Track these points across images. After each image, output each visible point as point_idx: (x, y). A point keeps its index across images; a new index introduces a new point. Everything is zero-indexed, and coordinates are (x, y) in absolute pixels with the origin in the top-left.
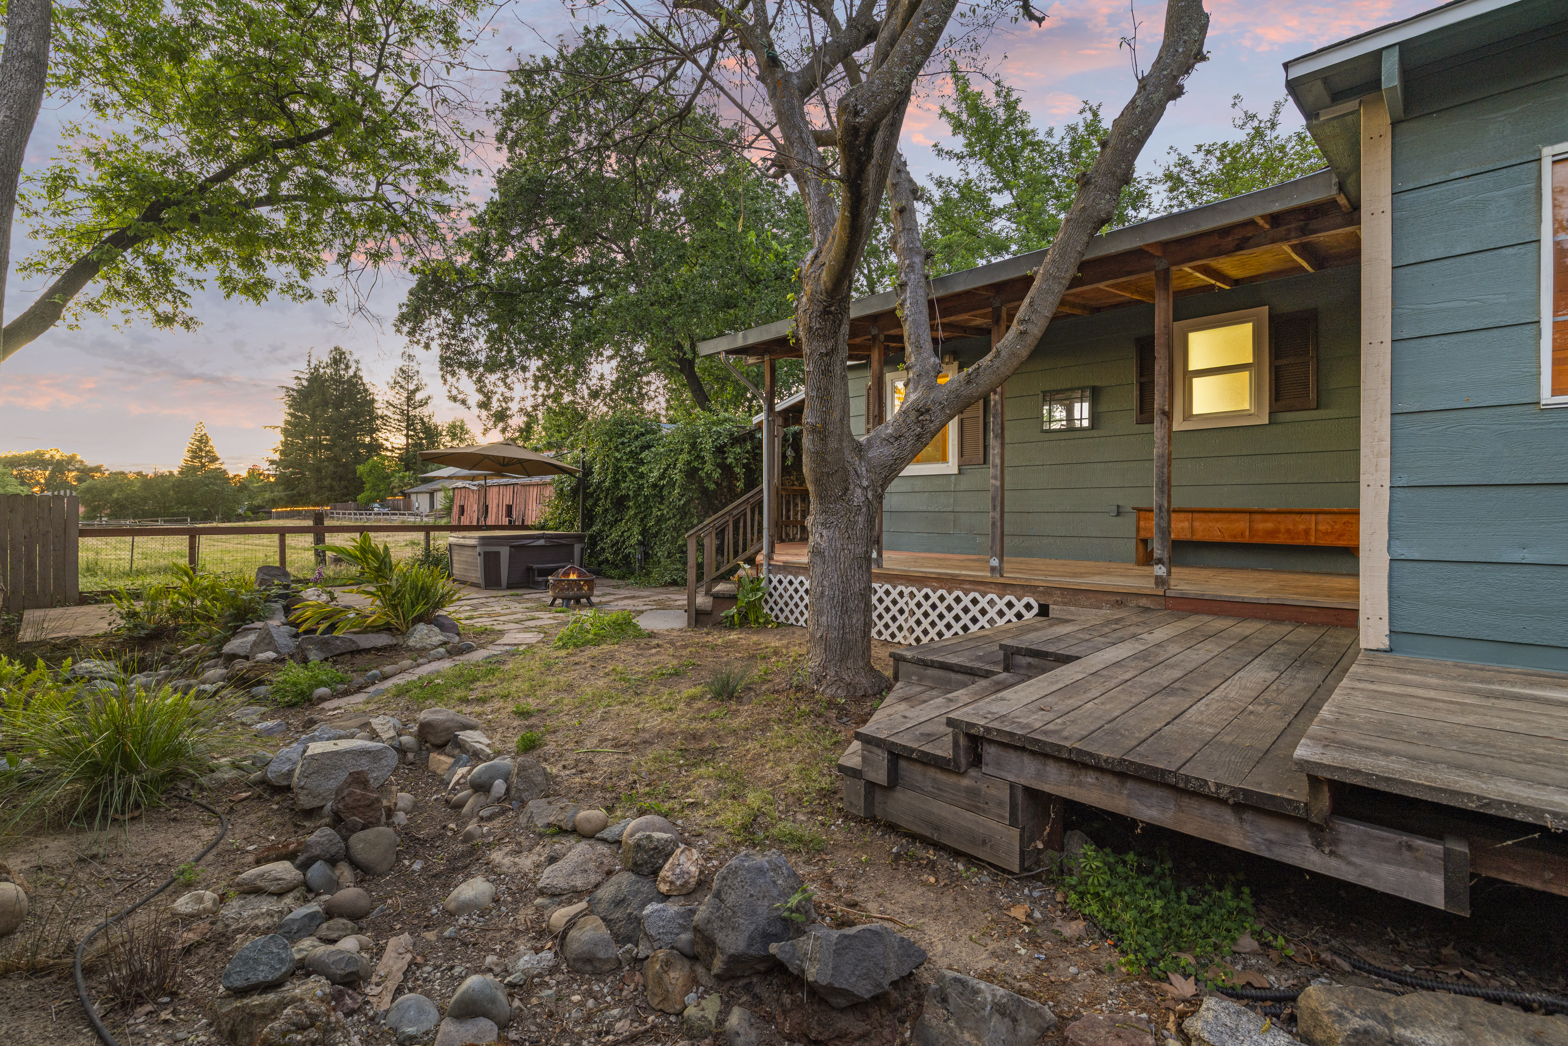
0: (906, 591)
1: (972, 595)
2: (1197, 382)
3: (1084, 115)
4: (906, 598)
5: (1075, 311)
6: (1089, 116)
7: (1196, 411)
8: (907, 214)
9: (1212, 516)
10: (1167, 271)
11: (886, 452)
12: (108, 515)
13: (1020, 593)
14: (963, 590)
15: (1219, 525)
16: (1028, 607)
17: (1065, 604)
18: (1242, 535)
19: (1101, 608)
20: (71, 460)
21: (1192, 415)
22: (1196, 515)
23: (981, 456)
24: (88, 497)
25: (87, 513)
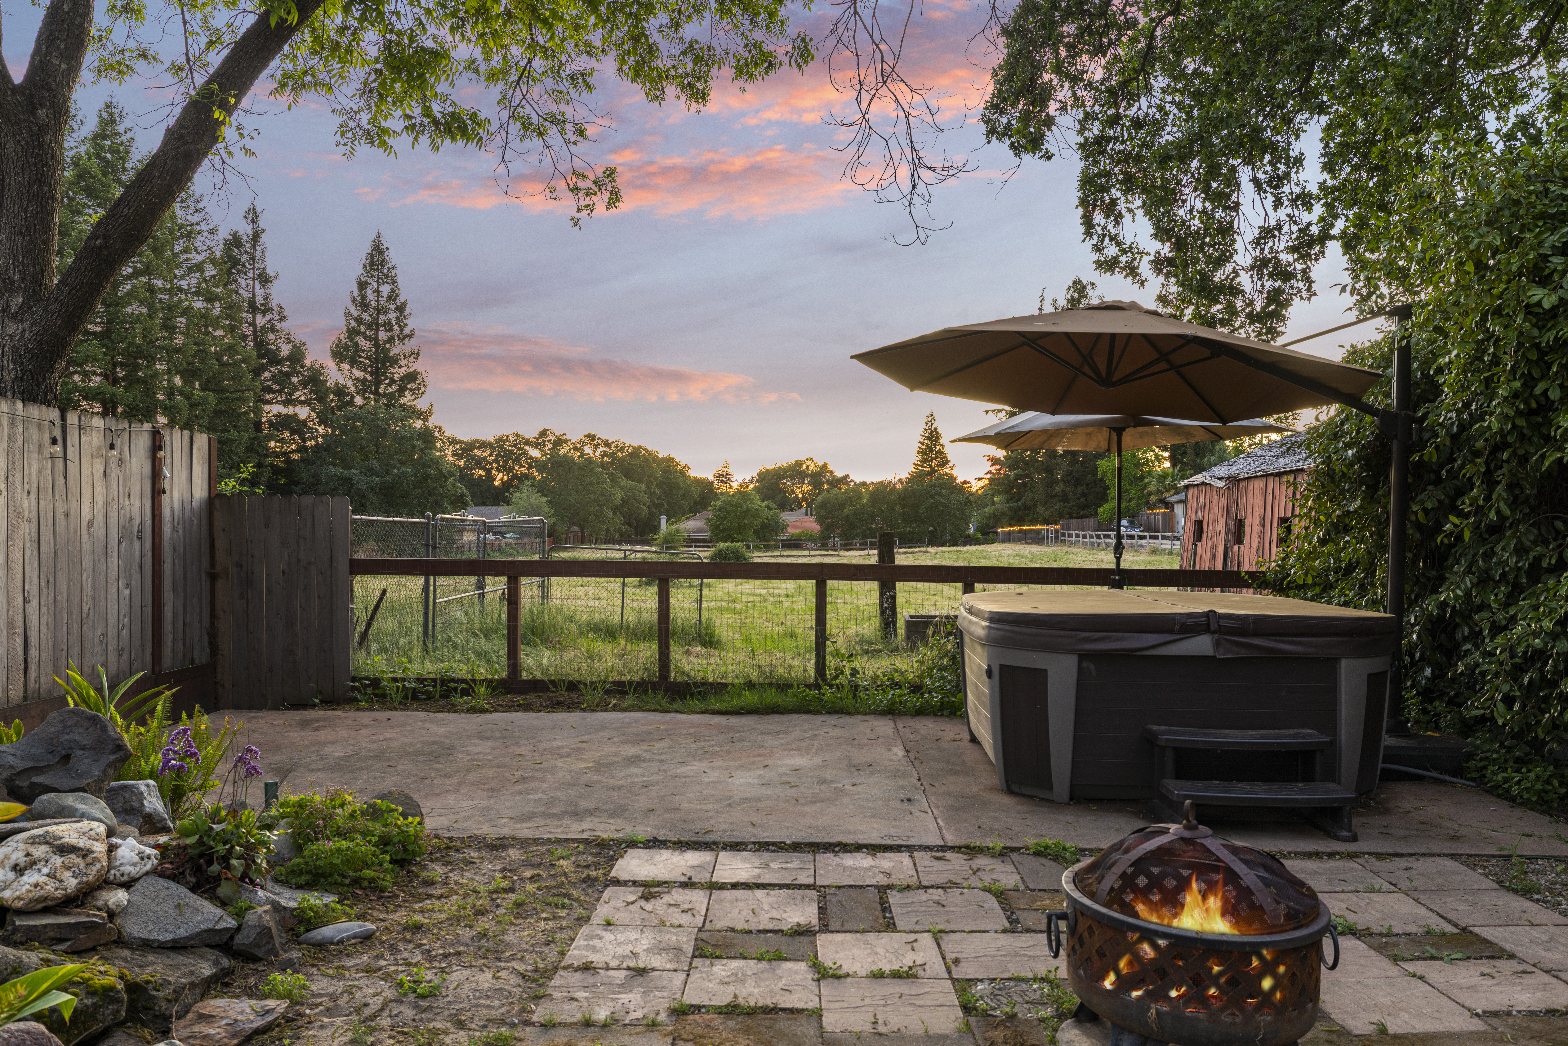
12: (839, 535)
24: (823, 513)
25: (822, 532)
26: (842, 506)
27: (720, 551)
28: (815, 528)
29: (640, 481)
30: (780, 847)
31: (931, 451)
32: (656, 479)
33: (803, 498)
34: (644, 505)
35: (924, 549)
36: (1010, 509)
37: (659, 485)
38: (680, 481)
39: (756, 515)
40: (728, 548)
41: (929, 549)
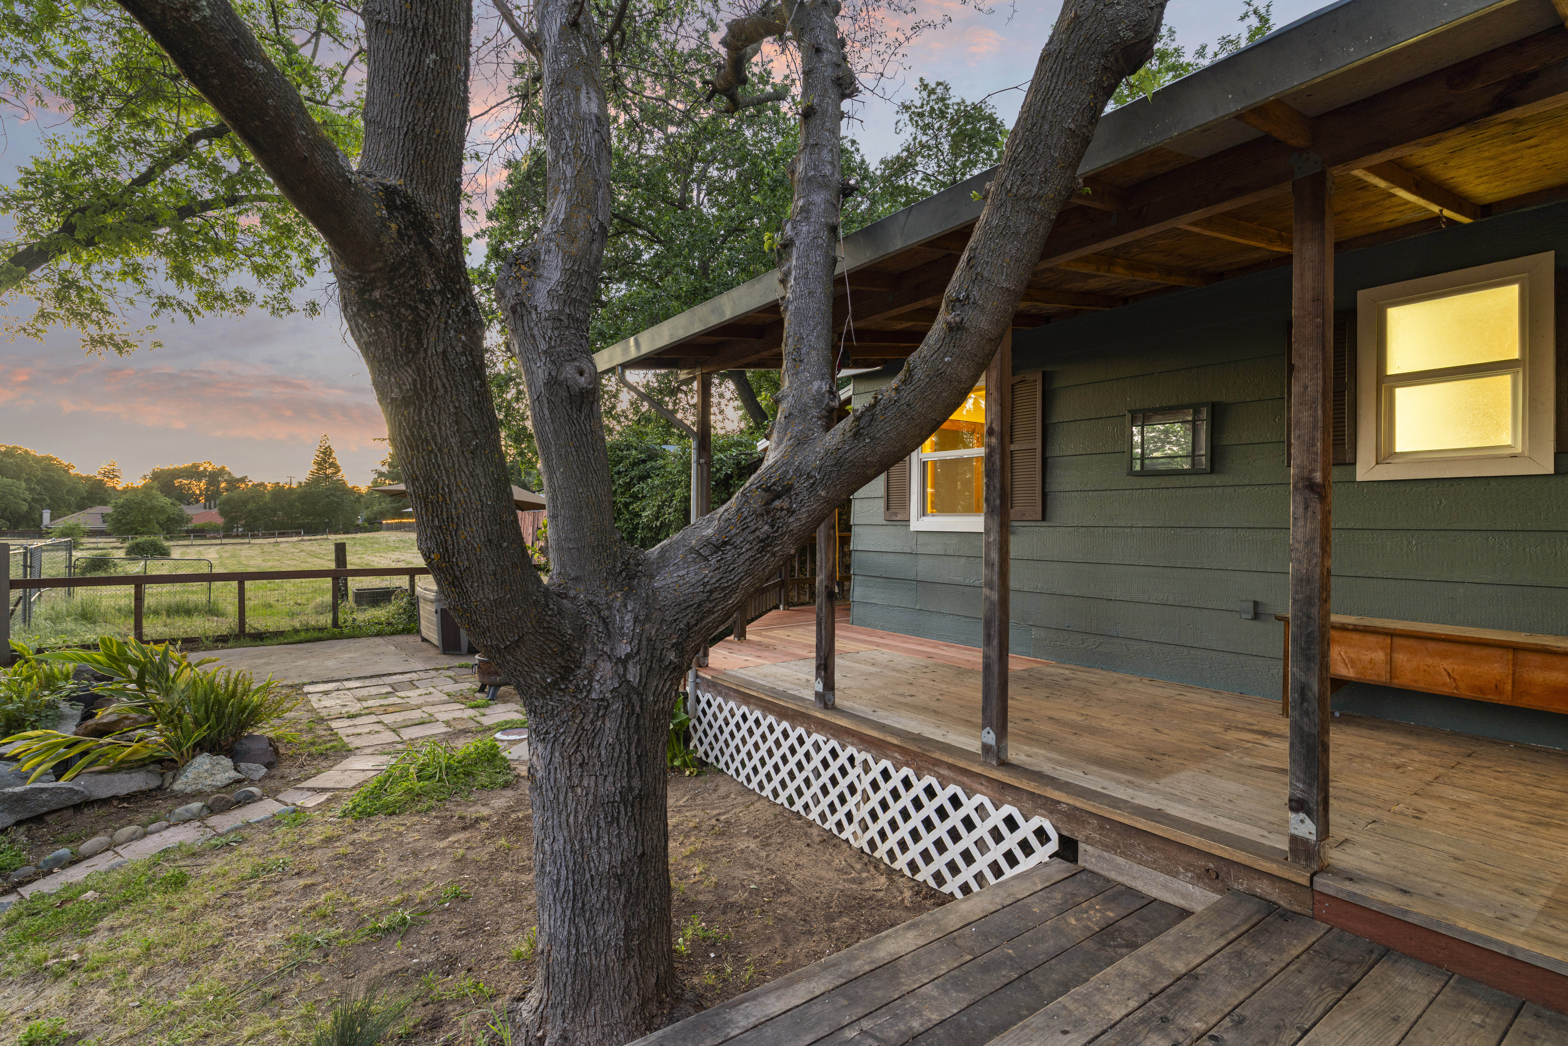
0: (859, 757)
1: (952, 789)
2: (1402, 395)
3: (1248, 21)
4: (859, 770)
5: (1172, 281)
6: (1254, 21)
7: (1402, 445)
8: (816, 121)
9: (1431, 645)
10: (1319, 180)
11: (692, 578)
12: (243, 526)
13: (1029, 805)
14: (938, 776)
15: (1447, 664)
16: (1041, 834)
17: (1107, 847)
18: (1497, 688)
19: (1175, 875)
20: (222, 471)
21: (1393, 454)
22: (1398, 641)
23: (1039, 508)
24: (227, 508)
25: (226, 523)
26: (245, 503)
27: (138, 544)
28: (220, 521)
29: (18, 478)
30: (366, 678)
31: (325, 462)
32: (36, 477)
33: (201, 494)
34: (25, 500)
35: (325, 536)
36: (393, 508)
37: (39, 482)
38: (65, 479)
39: (162, 510)
40: (146, 542)
41: (330, 537)
